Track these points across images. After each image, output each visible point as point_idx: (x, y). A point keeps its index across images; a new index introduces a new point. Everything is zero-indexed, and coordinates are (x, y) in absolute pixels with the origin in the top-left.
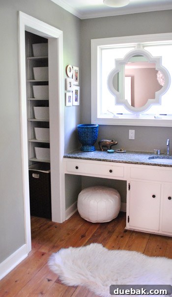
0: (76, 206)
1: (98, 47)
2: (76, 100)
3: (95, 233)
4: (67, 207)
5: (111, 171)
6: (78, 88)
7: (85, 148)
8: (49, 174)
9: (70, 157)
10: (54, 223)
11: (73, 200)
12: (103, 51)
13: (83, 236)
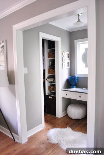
0: (67, 112)
1: (78, 43)
2: (68, 66)
3: (73, 123)
4: (62, 112)
5: (80, 97)
6: (69, 61)
7: (71, 86)
8: (55, 97)
9: (64, 90)
10: (57, 118)
11: (65, 109)
12: (80, 45)
13: (67, 124)
